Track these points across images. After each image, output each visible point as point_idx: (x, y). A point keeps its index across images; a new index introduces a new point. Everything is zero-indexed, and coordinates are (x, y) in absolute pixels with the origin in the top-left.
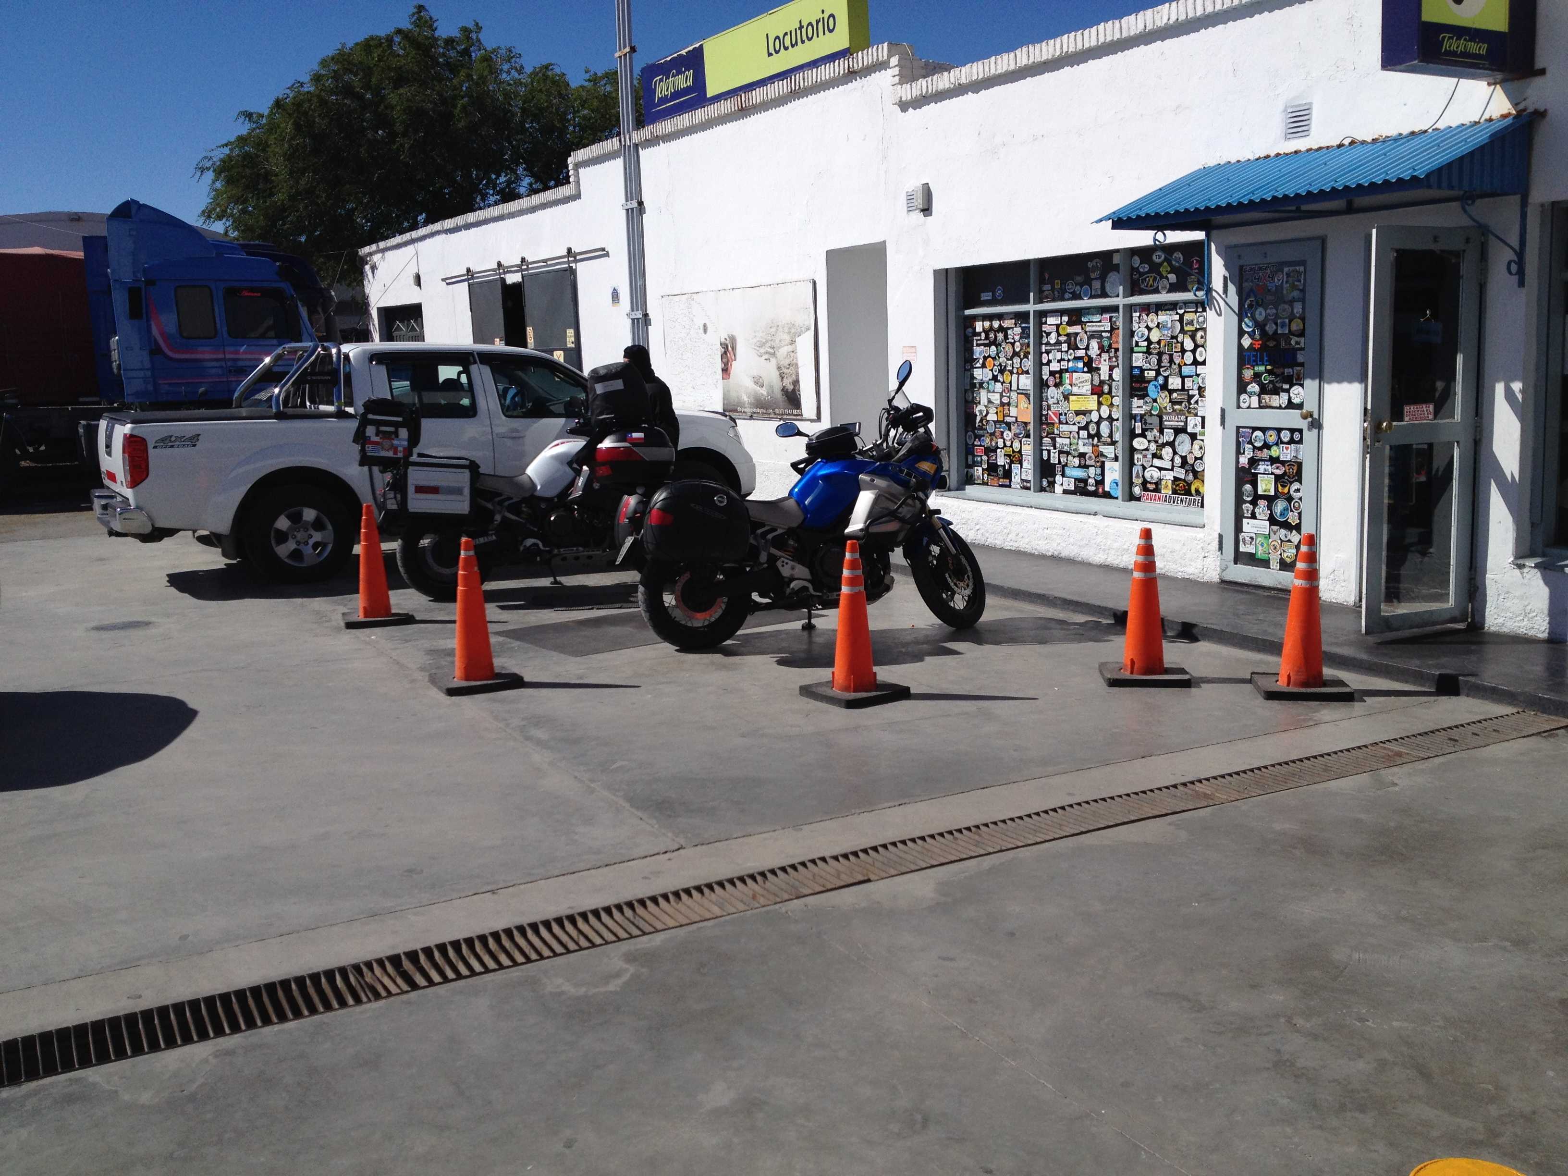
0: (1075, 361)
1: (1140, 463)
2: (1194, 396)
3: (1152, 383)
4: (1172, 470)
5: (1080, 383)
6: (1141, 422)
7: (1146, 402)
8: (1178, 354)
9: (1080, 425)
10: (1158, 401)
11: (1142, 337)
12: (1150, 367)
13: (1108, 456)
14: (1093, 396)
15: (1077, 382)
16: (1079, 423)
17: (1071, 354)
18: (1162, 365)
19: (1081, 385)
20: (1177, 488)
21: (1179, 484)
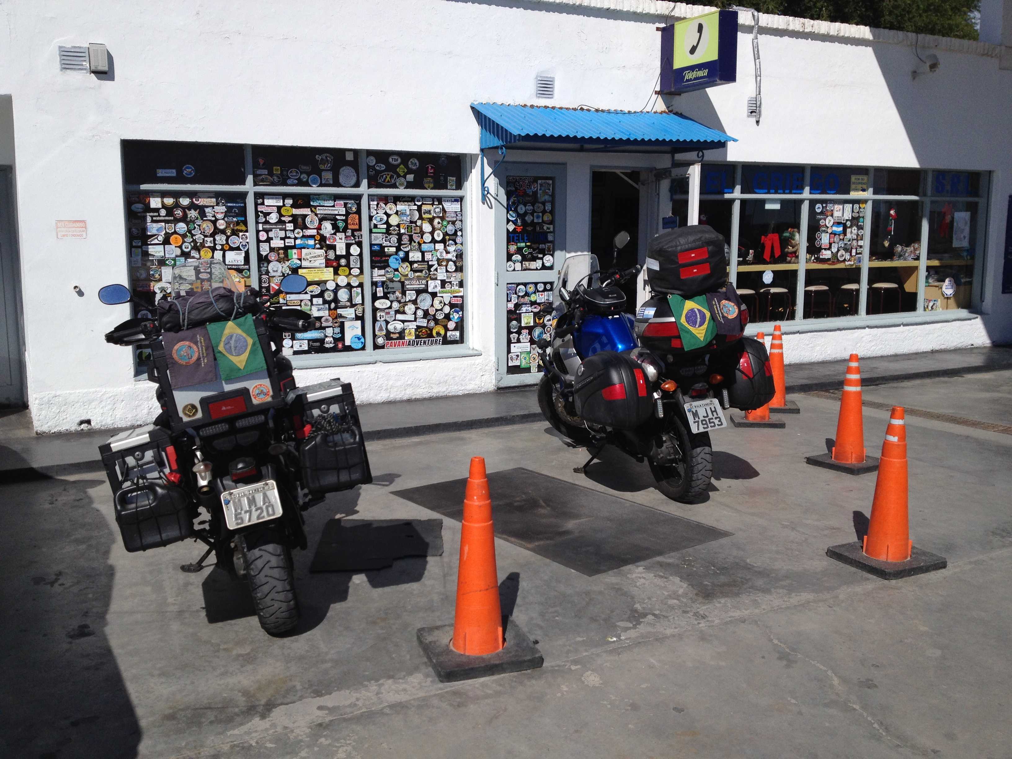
0: (304, 239)
1: (382, 319)
2: (432, 266)
3: (392, 257)
4: (415, 320)
5: (311, 258)
6: (383, 287)
7: (388, 272)
8: (417, 235)
9: (313, 293)
10: (400, 270)
11: (381, 221)
12: (389, 244)
13: (348, 317)
14: (328, 269)
15: (308, 257)
16: (312, 292)
17: (298, 233)
18: (402, 242)
19: (313, 259)
20: (420, 334)
21: (421, 331)
